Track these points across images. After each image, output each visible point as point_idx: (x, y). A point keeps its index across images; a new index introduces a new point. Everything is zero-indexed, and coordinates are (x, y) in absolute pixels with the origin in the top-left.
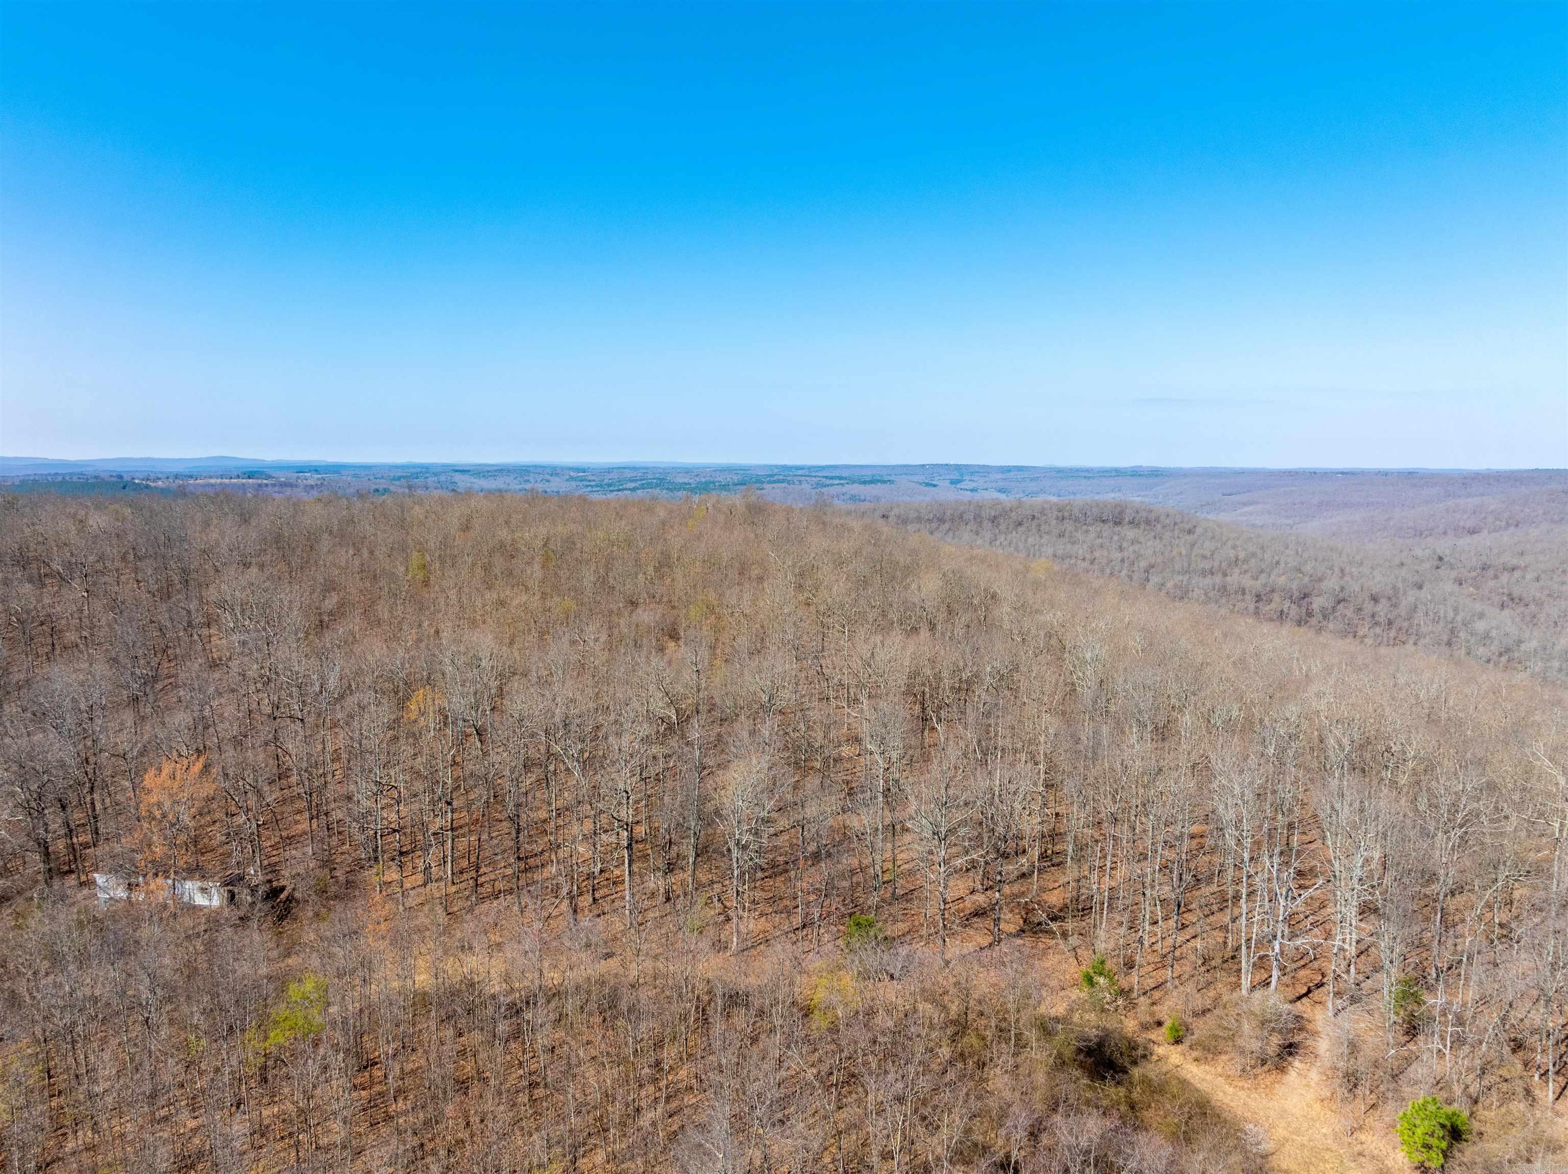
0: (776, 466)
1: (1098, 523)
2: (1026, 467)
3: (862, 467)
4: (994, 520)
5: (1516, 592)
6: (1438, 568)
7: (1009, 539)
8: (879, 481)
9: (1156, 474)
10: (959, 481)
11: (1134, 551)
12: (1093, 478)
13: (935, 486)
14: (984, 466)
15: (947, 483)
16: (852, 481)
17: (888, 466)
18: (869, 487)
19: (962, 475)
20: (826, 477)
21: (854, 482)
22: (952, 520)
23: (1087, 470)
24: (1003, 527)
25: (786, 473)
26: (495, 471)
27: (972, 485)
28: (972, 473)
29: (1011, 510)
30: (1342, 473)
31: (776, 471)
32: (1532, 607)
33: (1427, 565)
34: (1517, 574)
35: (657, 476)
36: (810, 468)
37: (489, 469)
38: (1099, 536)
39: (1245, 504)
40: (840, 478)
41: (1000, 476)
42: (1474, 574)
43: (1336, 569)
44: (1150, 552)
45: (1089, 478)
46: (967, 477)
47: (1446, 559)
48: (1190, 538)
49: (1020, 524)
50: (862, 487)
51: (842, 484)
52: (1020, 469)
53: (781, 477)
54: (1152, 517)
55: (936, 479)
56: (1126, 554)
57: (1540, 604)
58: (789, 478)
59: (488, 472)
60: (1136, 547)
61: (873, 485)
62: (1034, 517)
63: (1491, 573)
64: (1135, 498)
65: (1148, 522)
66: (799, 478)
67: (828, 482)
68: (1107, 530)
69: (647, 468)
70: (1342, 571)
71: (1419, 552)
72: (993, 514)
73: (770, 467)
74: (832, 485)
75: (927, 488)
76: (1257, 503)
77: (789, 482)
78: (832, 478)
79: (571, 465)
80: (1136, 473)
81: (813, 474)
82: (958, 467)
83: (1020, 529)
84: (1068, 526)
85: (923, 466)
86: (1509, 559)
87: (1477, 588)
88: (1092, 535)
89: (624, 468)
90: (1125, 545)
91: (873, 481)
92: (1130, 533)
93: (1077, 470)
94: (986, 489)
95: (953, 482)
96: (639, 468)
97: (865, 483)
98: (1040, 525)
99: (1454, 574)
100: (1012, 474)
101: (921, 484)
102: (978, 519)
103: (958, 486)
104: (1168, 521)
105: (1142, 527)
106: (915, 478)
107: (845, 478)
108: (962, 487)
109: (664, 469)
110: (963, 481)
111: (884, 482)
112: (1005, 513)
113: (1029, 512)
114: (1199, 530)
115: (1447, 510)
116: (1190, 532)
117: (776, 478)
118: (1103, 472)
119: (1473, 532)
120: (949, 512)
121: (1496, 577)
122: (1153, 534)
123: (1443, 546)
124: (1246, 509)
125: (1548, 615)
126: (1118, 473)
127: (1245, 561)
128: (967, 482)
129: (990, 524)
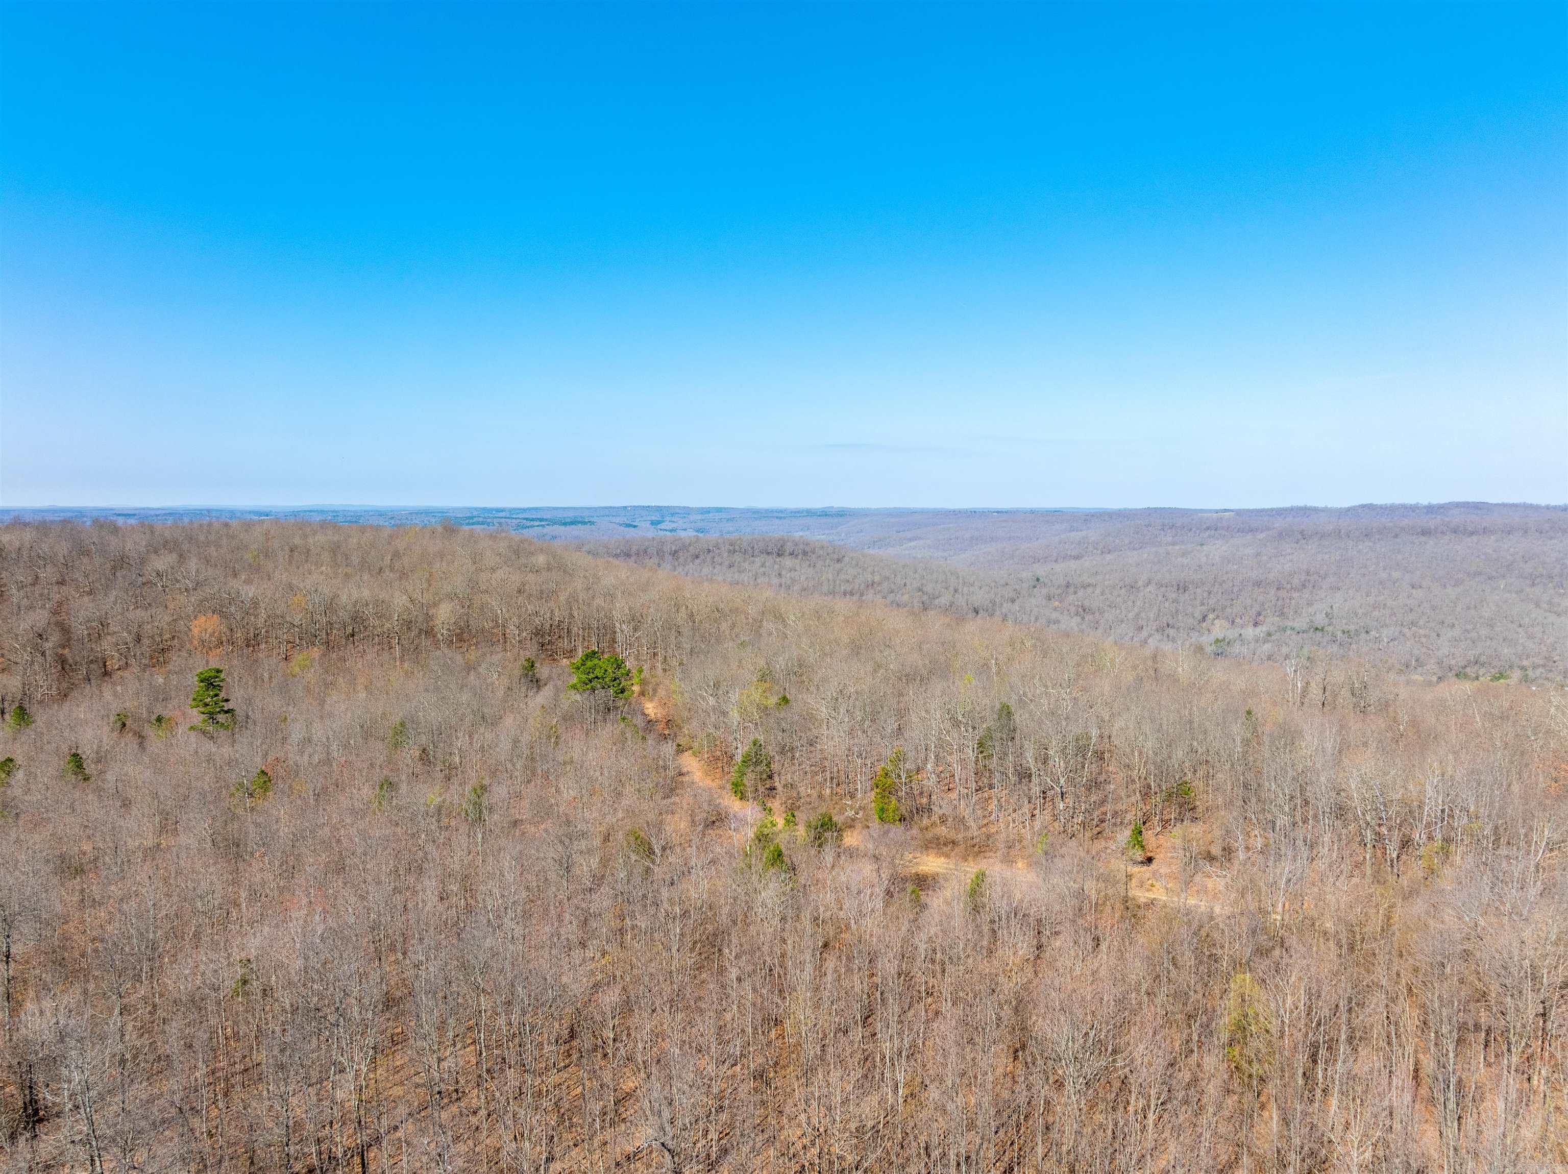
0: (476, 509)
1: (765, 556)
2: (725, 509)
3: (564, 509)
4: (674, 554)
5: (1087, 603)
6: (1035, 587)
7: (686, 570)
8: (579, 522)
9: (842, 514)
10: (659, 522)
11: (791, 578)
12: (785, 518)
13: (635, 527)
14: (684, 507)
15: (648, 524)
16: (553, 522)
17: (591, 508)
18: (568, 528)
19: (663, 516)
20: (527, 519)
21: (555, 523)
22: (638, 554)
23: (781, 511)
24: (681, 560)
25: (486, 515)
26: (165, 514)
27: (674, 525)
28: (673, 515)
29: (690, 545)
30: (998, 512)
31: (475, 513)
32: (1097, 614)
33: (1025, 585)
34: (1090, 590)
35: (348, 519)
36: (511, 510)
37: (158, 513)
38: (763, 565)
39: (910, 540)
40: (541, 520)
41: (699, 517)
42: (1060, 591)
43: (952, 589)
44: (803, 578)
45: (781, 518)
46: (668, 519)
47: (1041, 580)
48: (838, 566)
49: (697, 557)
50: (563, 528)
51: (543, 526)
52: (719, 510)
53: (481, 519)
54: (807, 549)
55: (637, 520)
56: (783, 580)
57: (1102, 613)
58: (489, 520)
59: (157, 515)
60: (793, 574)
61: (573, 526)
62: (709, 551)
63: (1072, 590)
64: (818, 536)
65: (805, 553)
66: (498, 520)
67: (529, 523)
68: (769, 560)
69: (336, 512)
70: (956, 591)
71: (1024, 575)
72: (673, 549)
73: (469, 509)
74: (533, 526)
75: (627, 529)
76: (920, 538)
77: (488, 524)
78: (533, 520)
79: (248, 509)
80: (824, 514)
81: (514, 516)
82: (659, 509)
83: (697, 561)
84: (738, 557)
85: (626, 507)
86: (1086, 579)
87: (1060, 602)
88: (758, 564)
89: (311, 511)
90: (783, 573)
91: (572, 523)
92: (788, 562)
93: (772, 511)
94: (685, 530)
95: (653, 523)
96: (327, 512)
97: (565, 524)
98: (714, 557)
99: (1044, 591)
100: (711, 515)
101: (621, 525)
102: (660, 554)
103: (659, 527)
104: (821, 552)
105: (800, 557)
106: (618, 520)
107: (546, 520)
108: (663, 527)
109: (355, 512)
110: (663, 521)
111: (584, 523)
112: (685, 547)
113: (705, 547)
114: (846, 559)
115: (1060, 543)
116: (838, 561)
117: (475, 520)
118: (795, 512)
119: (1077, 558)
120: (634, 548)
121: (1075, 593)
122: (808, 563)
123: (1041, 570)
124: (913, 544)
125: (1107, 621)
126: (810, 513)
127: (879, 584)
128: (667, 523)
129: (671, 557)
